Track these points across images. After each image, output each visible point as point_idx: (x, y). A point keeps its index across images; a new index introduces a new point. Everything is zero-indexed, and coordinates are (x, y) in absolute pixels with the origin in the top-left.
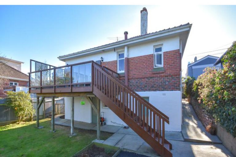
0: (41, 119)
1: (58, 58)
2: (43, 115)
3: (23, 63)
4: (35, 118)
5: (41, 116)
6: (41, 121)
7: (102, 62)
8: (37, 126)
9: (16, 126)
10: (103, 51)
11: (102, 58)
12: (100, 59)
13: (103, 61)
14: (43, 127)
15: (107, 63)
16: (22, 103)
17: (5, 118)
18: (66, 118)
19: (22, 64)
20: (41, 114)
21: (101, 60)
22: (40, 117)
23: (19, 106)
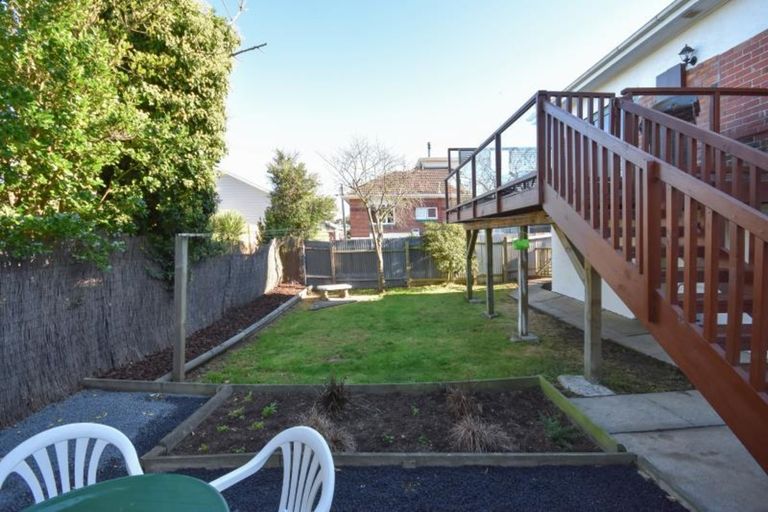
0: (497, 283)
2: (503, 275)
4: (482, 280)
5: (498, 275)
6: (496, 287)
7: (690, 67)
8: (467, 297)
9: (439, 290)
12: (679, 60)
13: (693, 61)
14: (480, 300)
15: (717, 63)
16: (446, 246)
17: (424, 272)
18: (555, 288)
20: (496, 270)
22: (495, 279)
23: (441, 250)
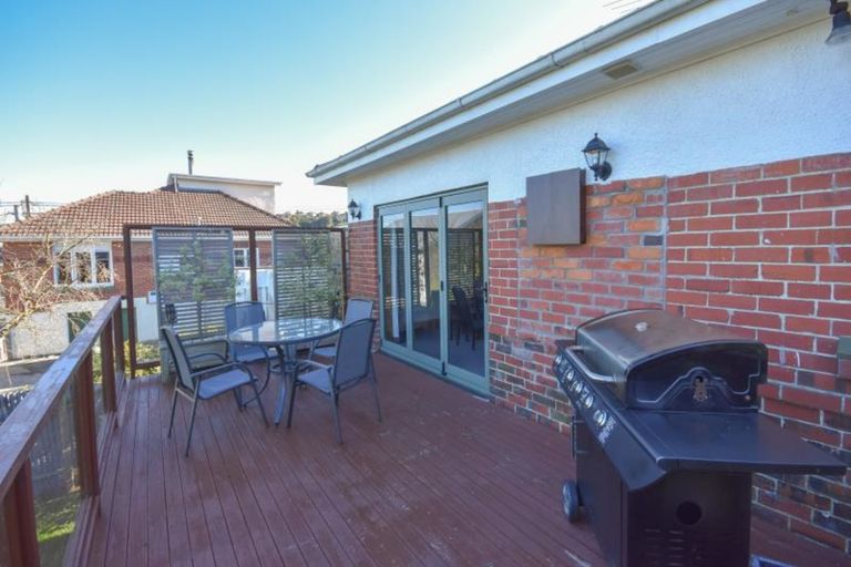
1: (307, 175)
3: (279, 184)
7: (591, 179)
10: (623, 72)
11: (596, 146)
12: (581, 161)
13: (604, 171)
15: (664, 192)
19: (277, 188)
21: (583, 165)
